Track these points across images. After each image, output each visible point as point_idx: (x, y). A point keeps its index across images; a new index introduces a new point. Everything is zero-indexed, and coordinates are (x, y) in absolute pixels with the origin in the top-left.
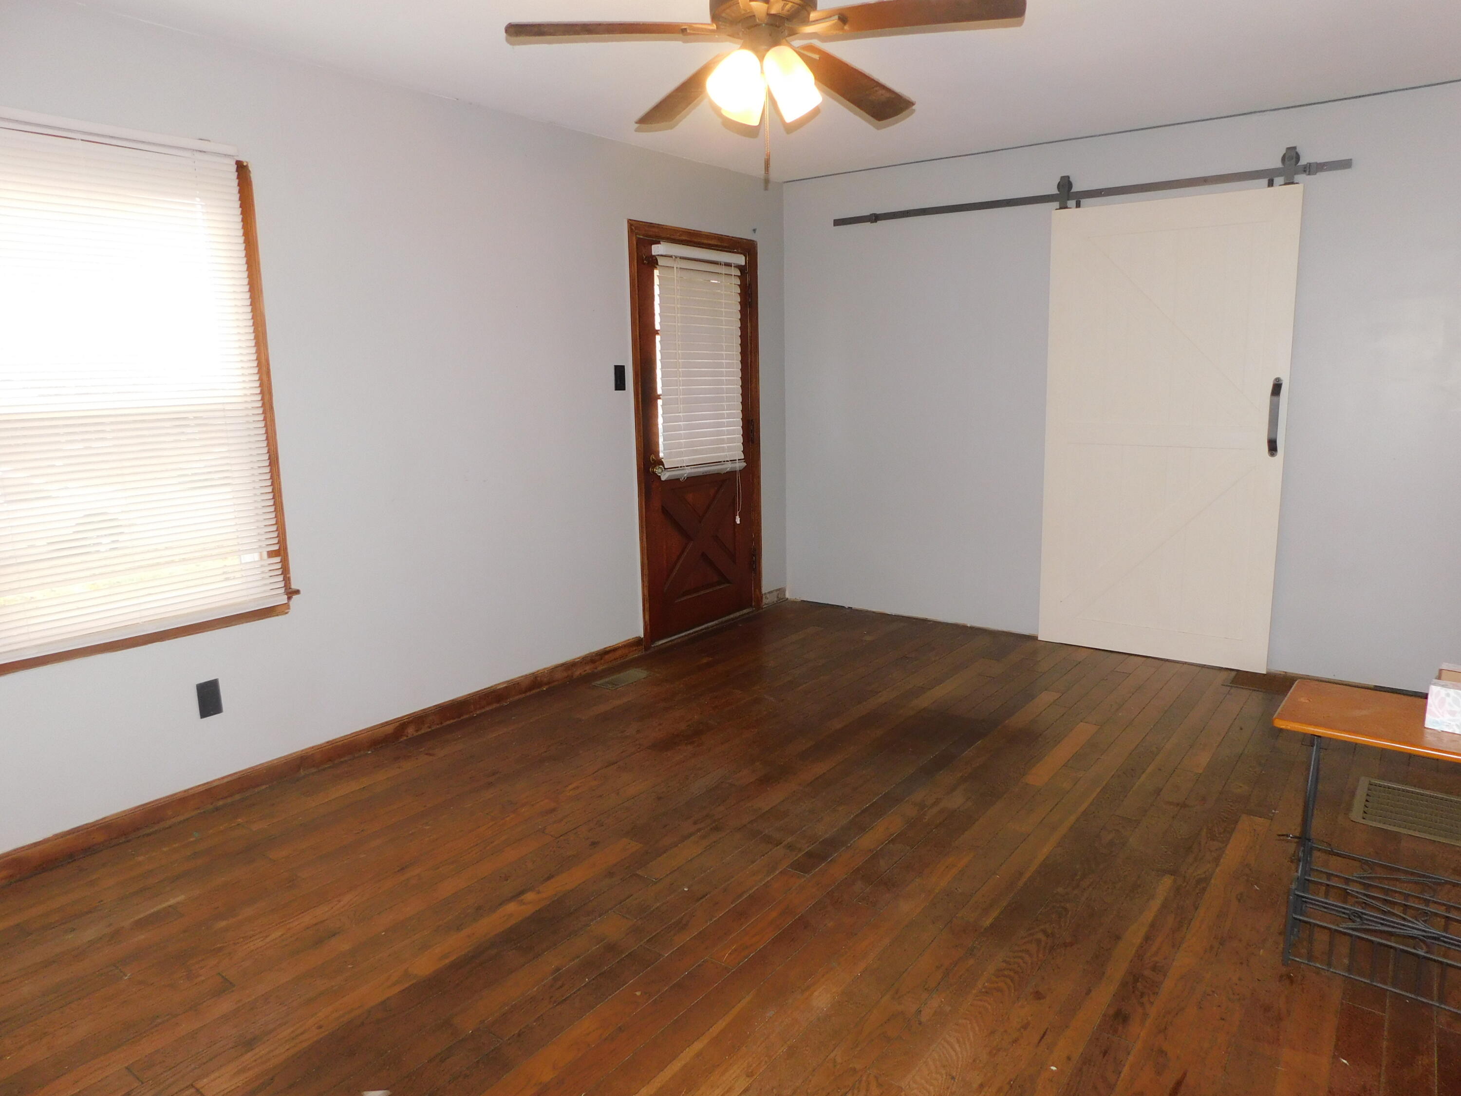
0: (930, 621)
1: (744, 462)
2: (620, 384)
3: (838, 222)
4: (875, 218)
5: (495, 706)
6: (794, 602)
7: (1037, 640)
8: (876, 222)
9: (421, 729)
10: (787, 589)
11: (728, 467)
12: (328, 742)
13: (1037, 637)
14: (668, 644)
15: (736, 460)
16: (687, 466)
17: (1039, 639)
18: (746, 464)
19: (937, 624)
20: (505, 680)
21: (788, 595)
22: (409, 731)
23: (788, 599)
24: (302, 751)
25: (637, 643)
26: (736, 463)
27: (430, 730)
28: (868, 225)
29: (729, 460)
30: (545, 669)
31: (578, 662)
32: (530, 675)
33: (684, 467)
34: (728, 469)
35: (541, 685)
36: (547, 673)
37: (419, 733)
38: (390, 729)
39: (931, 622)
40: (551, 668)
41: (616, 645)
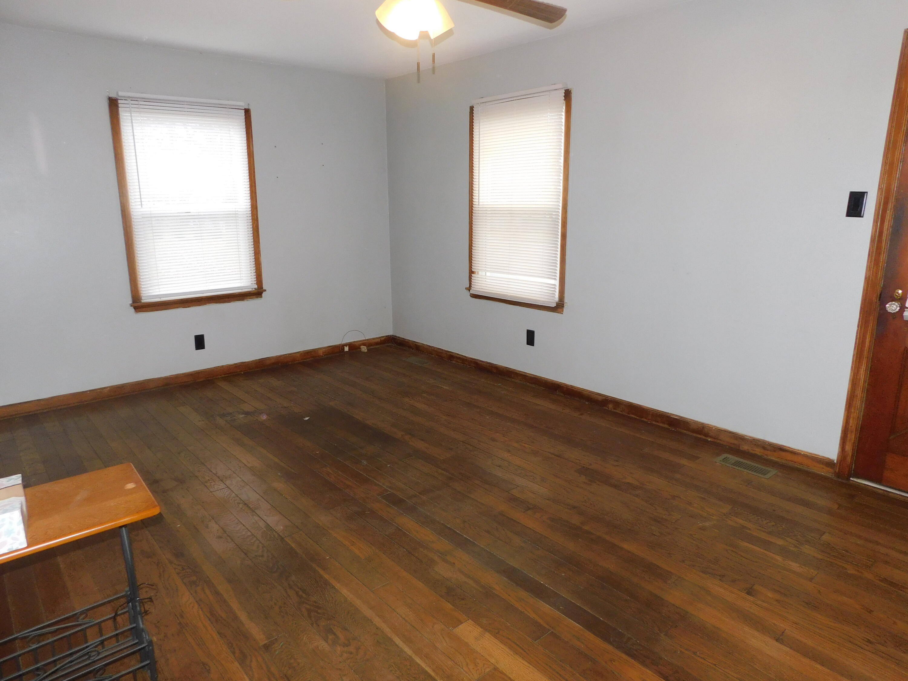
5: (666, 426)
9: (616, 409)
12: (571, 385)
14: (879, 491)
20: (680, 415)
22: (610, 406)
24: (560, 382)
25: (826, 464)
27: (621, 413)
35: (707, 435)
36: (714, 430)
37: (615, 411)
38: (600, 398)
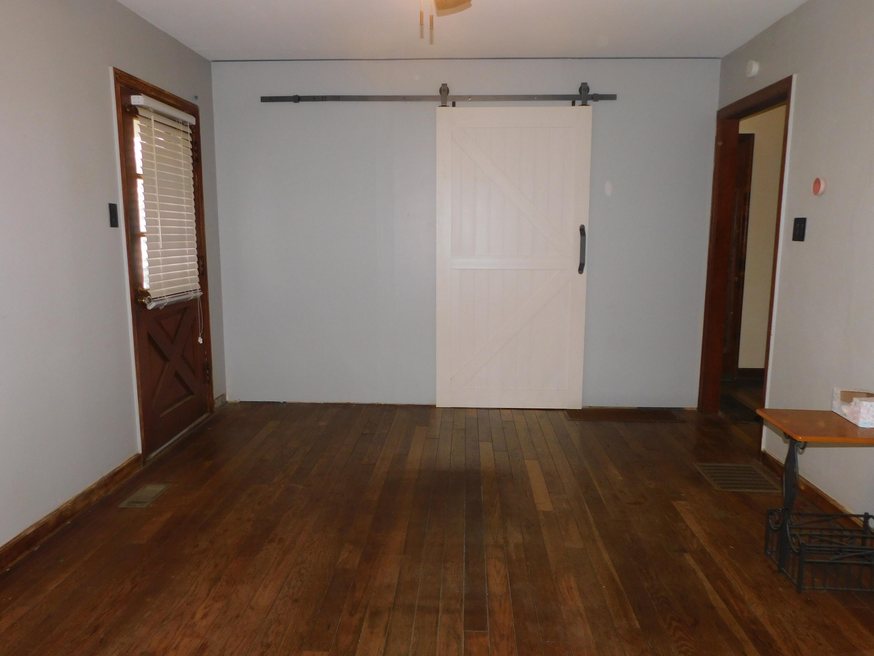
0: (352, 404)
1: (201, 291)
2: (114, 223)
3: (264, 99)
4: (297, 99)
5: (26, 554)
6: (235, 404)
7: (436, 407)
8: (298, 102)
10: (227, 394)
11: (192, 295)
13: (435, 406)
15: (197, 290)
16: (166, 296)
17: (437, 407)
18: (203, 293)
19: (359, 406)
21: (228, 399)
23: (228, 401)
25: (138, 460)
26: (197, 292)
28: (291, 104)
29: (191, 290)
30: (67, 502)
31: (95, 488)
32: (55, 511)
33: (164, 297)
34: (192, 298)
35: (65, 519)
36: (70, 506)
39: (354, 405)
40: (74, 499)
41: (122, 465)
